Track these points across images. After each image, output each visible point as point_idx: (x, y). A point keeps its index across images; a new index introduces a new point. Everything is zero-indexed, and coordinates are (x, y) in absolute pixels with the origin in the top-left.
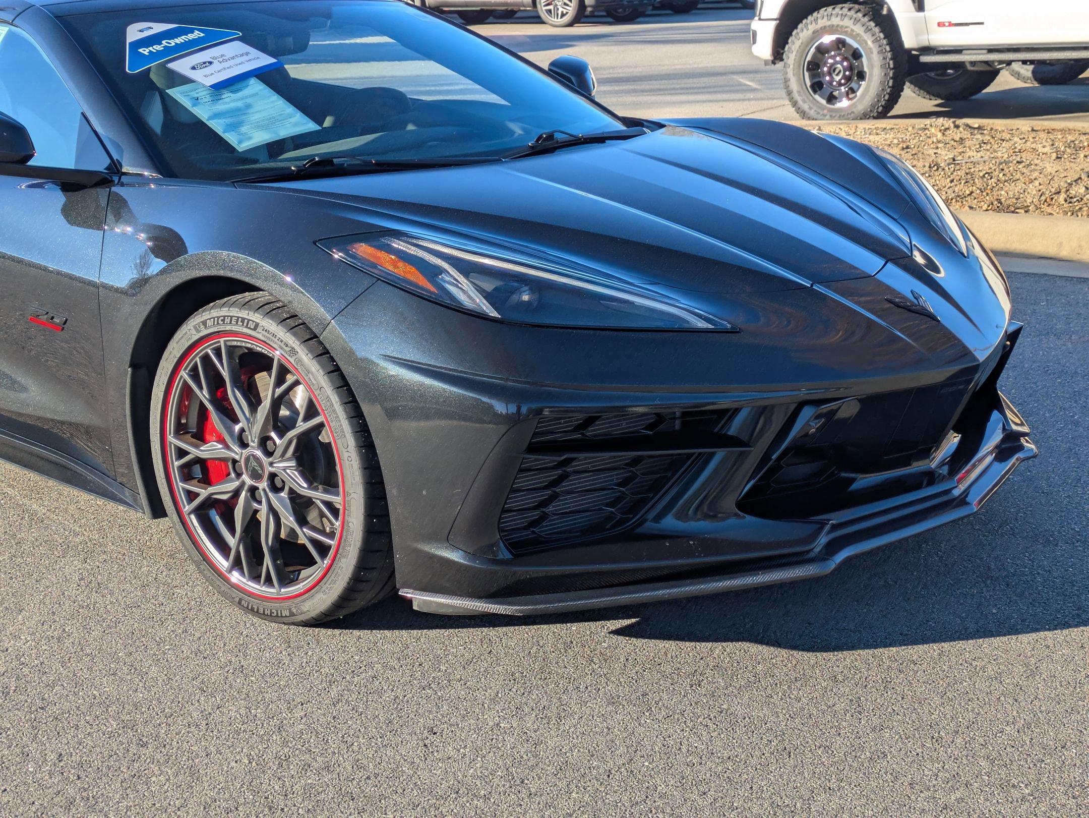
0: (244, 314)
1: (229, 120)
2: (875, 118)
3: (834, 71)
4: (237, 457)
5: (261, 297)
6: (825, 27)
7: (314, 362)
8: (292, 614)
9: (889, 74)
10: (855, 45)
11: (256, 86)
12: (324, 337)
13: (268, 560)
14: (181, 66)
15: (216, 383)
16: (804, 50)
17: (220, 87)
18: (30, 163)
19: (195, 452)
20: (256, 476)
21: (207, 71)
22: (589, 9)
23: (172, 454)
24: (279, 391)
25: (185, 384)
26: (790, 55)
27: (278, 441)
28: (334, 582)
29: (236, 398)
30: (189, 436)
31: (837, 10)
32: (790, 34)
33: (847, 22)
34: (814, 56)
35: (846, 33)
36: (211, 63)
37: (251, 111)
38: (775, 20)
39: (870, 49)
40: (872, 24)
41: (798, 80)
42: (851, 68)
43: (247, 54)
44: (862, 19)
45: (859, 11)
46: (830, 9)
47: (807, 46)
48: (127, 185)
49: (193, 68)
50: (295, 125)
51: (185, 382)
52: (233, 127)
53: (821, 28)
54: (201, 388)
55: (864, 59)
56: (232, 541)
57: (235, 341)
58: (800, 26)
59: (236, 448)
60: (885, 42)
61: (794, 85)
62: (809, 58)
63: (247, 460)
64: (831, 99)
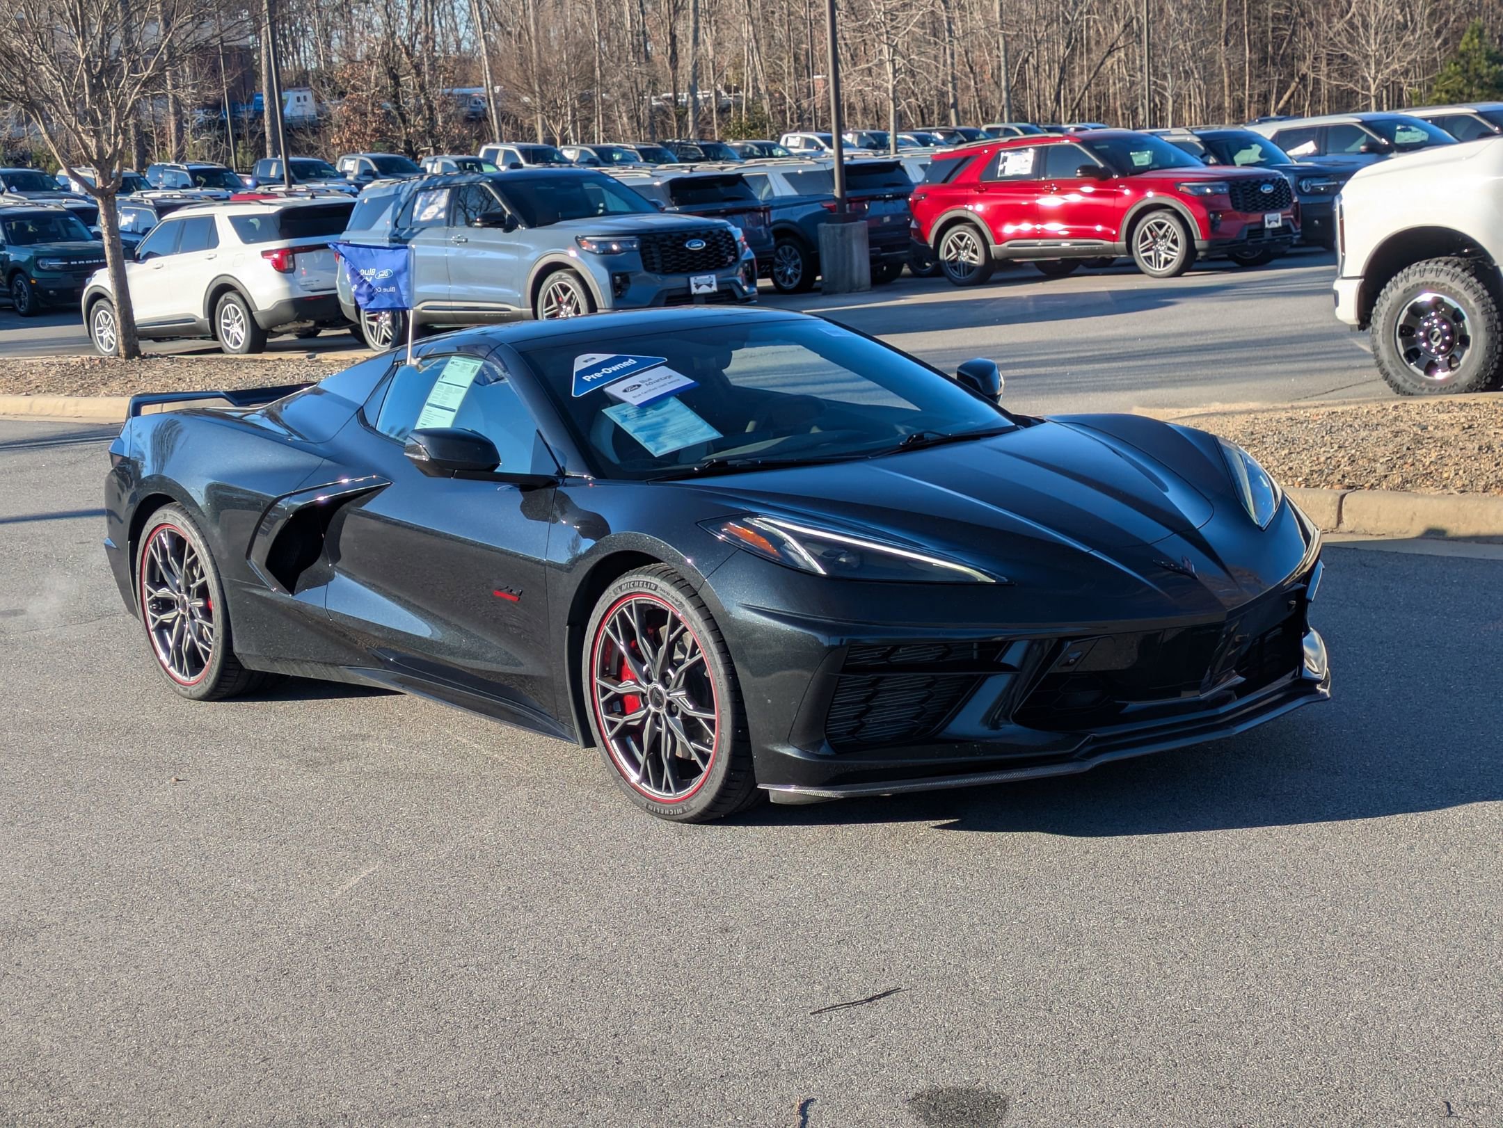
0: (648, 579)
1: (650, 432)
2: (1483, 390)
3: (1432, 335)
4: (644, 691)
5: (661, 566)
6: (1418, 285)
7: (696, 612)
8: (684, 812)
9: (1497, 338)
10: (1455, 305)
11: (674, 404)
12: (702, 593)
13: (667, 771)
14: (615, 390)
15: (629, 634)
16: (1395, 312)
17: (644, 407)
18: (497, 470)
19: (615, 690)
20: (658, 704)
21: (638, 391)
22: (1201, 254)
23: (597, 692)
24: (672, 636)
25: (608, 636)
26: (1378, 318)
27: (673, 676)
28: (712, 782)
29: (644, 645)
30: (611, 678)
31: (1431, 265)
32: (1377, 295)
33: (1443, 278)
34: (1407, 319)
35: (1443, 292)
36: (639, 386)
37: (668, 424)
38: (1360, 277)
39: (1473, 309)
40: (1474, 280)
41: (1389, 348)
42: (1451, 332)
43: (670, 377)
44: (1462, 275)
45: (1458, 264)
46: (1422, 264)
47: (1397, 309)
48: (570, 485)
49: (625, 391)
50: (703, 434)
51: (607, 635)
52: (652, 438)
53: (1413, 286)
54: (618, 638)
55: (1467, 321)
56: (641, 758)
57: (643, 600)
58: (1389, 285)
59: (644, 684)
60: (1490, 300)
61: (1385, 355)
62: (1401, 322)
63: (652, 692)
64: (1430, 368)
